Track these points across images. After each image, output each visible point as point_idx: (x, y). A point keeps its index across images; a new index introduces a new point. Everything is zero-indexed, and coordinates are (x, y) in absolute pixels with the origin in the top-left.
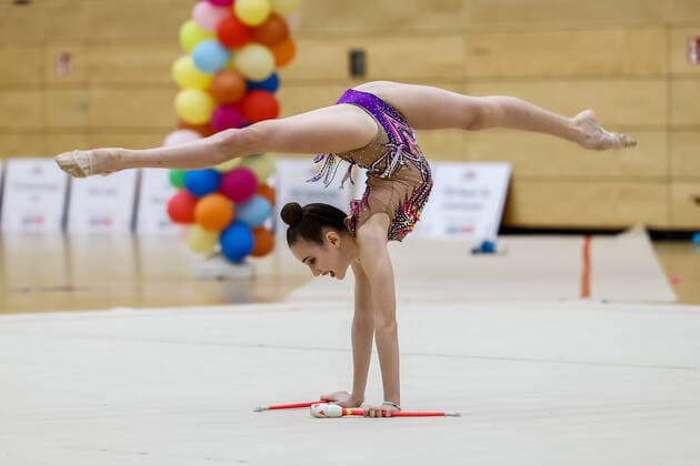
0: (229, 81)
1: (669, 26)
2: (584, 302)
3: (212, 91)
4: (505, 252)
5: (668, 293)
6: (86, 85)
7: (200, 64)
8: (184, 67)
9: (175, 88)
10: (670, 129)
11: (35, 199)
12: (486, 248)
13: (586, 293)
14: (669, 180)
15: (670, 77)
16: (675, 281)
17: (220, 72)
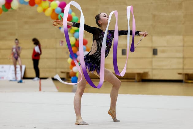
1: (56, 39)
2: (40, 92)
4: (24, 83)
5: (56, 90)
10: (56, 59)
12: (21, 82)
13: (40, 90)
14: (56, 68)
15: (56, 48)
16: (57, 88)
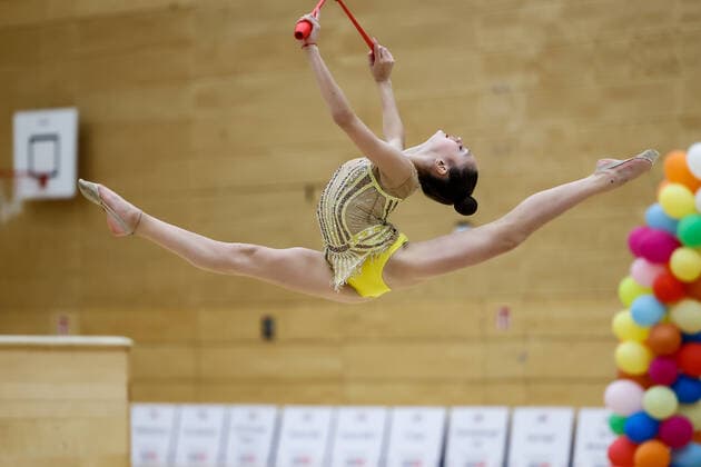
0: (665, 334)
3: (650, 343)
6: (525, 338)
7: (637, 317)
8: (622, 320)
9: (614, 340)
11: (477, 445)
17: (657, 326)
